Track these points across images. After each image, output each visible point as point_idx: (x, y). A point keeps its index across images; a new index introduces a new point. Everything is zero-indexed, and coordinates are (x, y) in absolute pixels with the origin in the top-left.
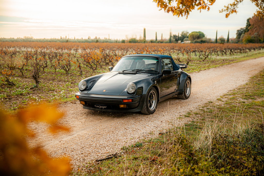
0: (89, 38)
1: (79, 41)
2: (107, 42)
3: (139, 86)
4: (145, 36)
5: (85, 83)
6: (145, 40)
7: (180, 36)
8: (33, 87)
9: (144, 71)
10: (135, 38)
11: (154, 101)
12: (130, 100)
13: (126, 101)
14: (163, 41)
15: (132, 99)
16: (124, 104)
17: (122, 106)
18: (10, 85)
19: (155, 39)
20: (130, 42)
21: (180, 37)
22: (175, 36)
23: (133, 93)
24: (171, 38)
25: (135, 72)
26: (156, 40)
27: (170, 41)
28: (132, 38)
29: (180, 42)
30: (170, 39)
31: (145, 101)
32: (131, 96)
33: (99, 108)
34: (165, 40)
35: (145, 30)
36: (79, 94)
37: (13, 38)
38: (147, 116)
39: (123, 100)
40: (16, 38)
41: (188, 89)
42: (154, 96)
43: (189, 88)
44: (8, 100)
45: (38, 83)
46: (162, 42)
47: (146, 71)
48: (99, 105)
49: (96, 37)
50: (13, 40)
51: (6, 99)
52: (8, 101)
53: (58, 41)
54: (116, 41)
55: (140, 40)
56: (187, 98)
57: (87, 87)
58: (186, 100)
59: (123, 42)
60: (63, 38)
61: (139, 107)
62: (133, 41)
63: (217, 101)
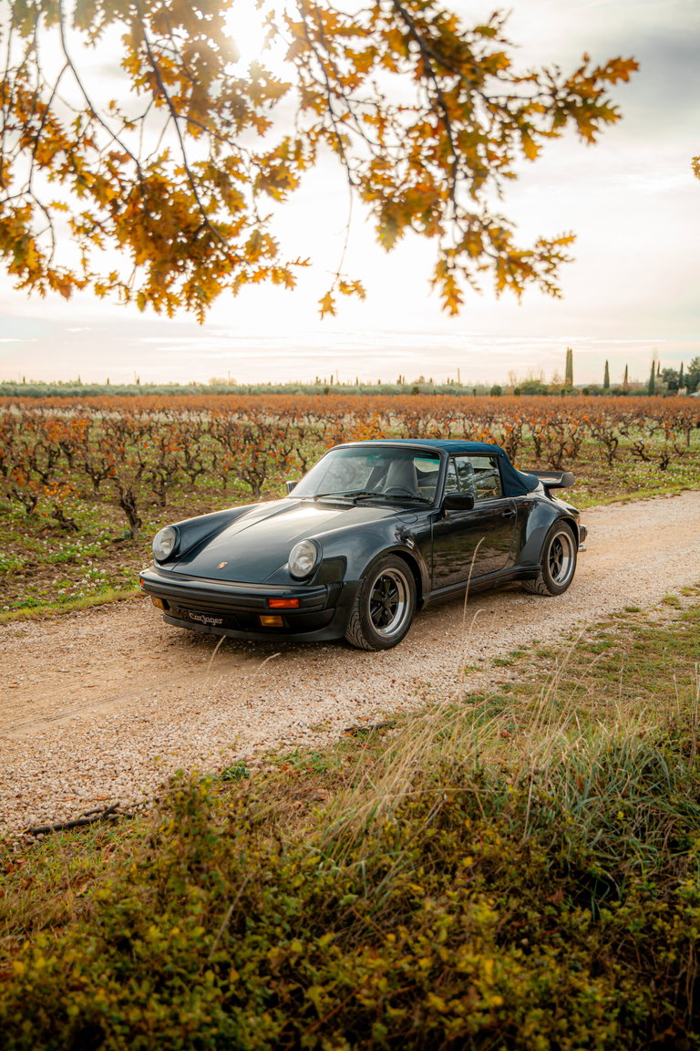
0: (399, 382)
1: (364, 389)
2: (450, 392)
3: (330, 553)
4: (569, 374)
5: (172, 535)
6: (571, 385)
7: (686, 371)
8: (122, 536)
9: (383, 499)
10: (539, 378)
11: (401, 605)
12: (292, 602)
13: (281, 604)
14: (630, 389)
15: (299, 599)
16: (274, 612)
17: (269, 620)
18: (63, 528)
19: (601, 382)
20: (517, 392)
21: (687, 376)
22: (668, 374)
23: (308, 577)
24: (656, 379)
25: (349, 500)
26: (607, 384)
27: (652, 389)
28: (529, 380)
29: (683, 391)
30: (652, 383)
31: (356, 604)
32: (298, 586)
33: (200, 623)
34: (637, 385)
35: (570, 354)
36: (150, 573)
37: (177, 385)
38: (363, 656)
39: (268, 601)
40: (184, 382)
41: (565, 560)
42: (399, 585)
43: (570, 557)
44: (22, 576)
45: (137, 524)
46: (625, 394)
47: (387, 498)
48: (200, 615)
49: (422, 378)
50: (174, 389)
51: (19, 574)
52: (20, 581)
53: (300, 392)
54: (475, 391)
55: (553, 385)
56: (555, 591)
57: (176, 551)
58: (551, 599)
59: (496, 391)
60: (323, 382)
61: (331, 625)
62: (531, 389)
63: (658, 607)
